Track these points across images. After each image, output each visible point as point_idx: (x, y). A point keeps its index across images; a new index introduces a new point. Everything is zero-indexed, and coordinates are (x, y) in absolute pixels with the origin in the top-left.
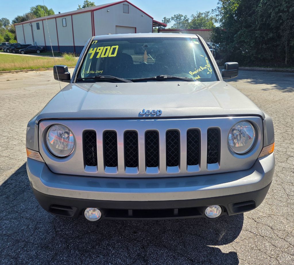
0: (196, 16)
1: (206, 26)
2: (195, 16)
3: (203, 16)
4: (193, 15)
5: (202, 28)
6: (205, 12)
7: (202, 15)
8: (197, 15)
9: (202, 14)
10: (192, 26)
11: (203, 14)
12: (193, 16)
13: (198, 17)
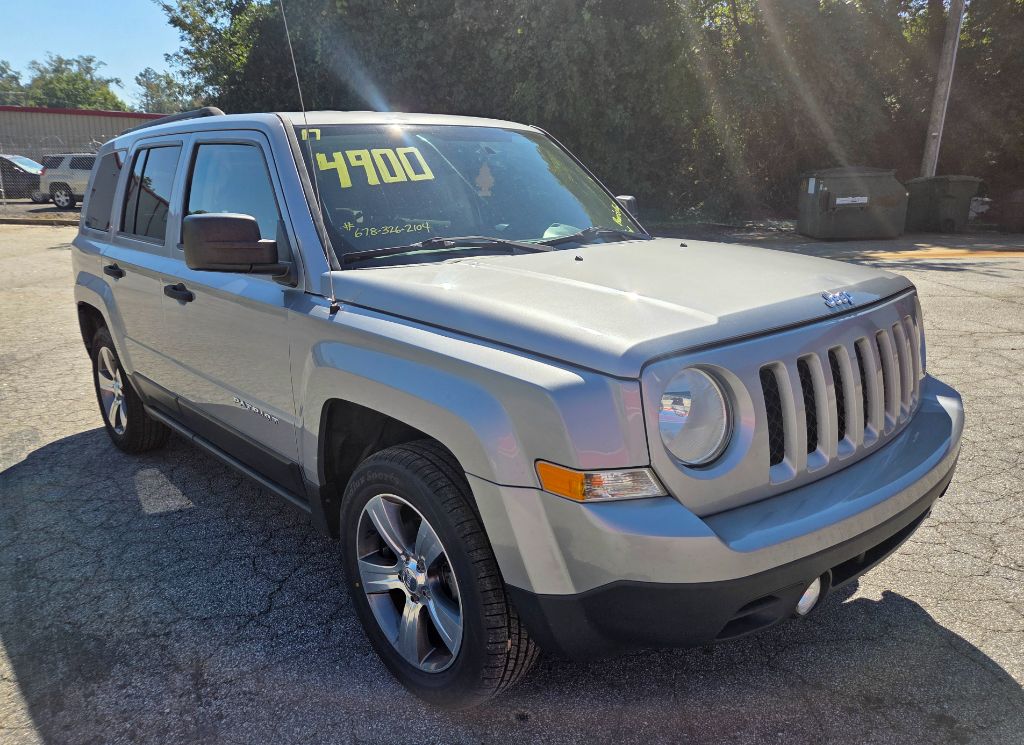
0: (47, 66)
1: (95, 103)
2: (45, 68)
3: (74, 68)
4: (34, 63)
5: (84, 107)
6: (77, 59)
7: (69, 66)
8: (51, 65)
9: (69, 62)
10: (40, 99)
11: (72, 65)
12: (36, 66)
13: (56, 70)
